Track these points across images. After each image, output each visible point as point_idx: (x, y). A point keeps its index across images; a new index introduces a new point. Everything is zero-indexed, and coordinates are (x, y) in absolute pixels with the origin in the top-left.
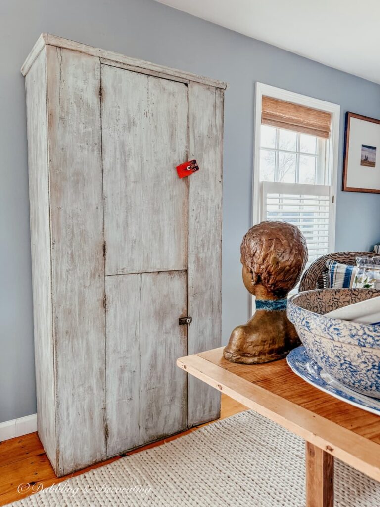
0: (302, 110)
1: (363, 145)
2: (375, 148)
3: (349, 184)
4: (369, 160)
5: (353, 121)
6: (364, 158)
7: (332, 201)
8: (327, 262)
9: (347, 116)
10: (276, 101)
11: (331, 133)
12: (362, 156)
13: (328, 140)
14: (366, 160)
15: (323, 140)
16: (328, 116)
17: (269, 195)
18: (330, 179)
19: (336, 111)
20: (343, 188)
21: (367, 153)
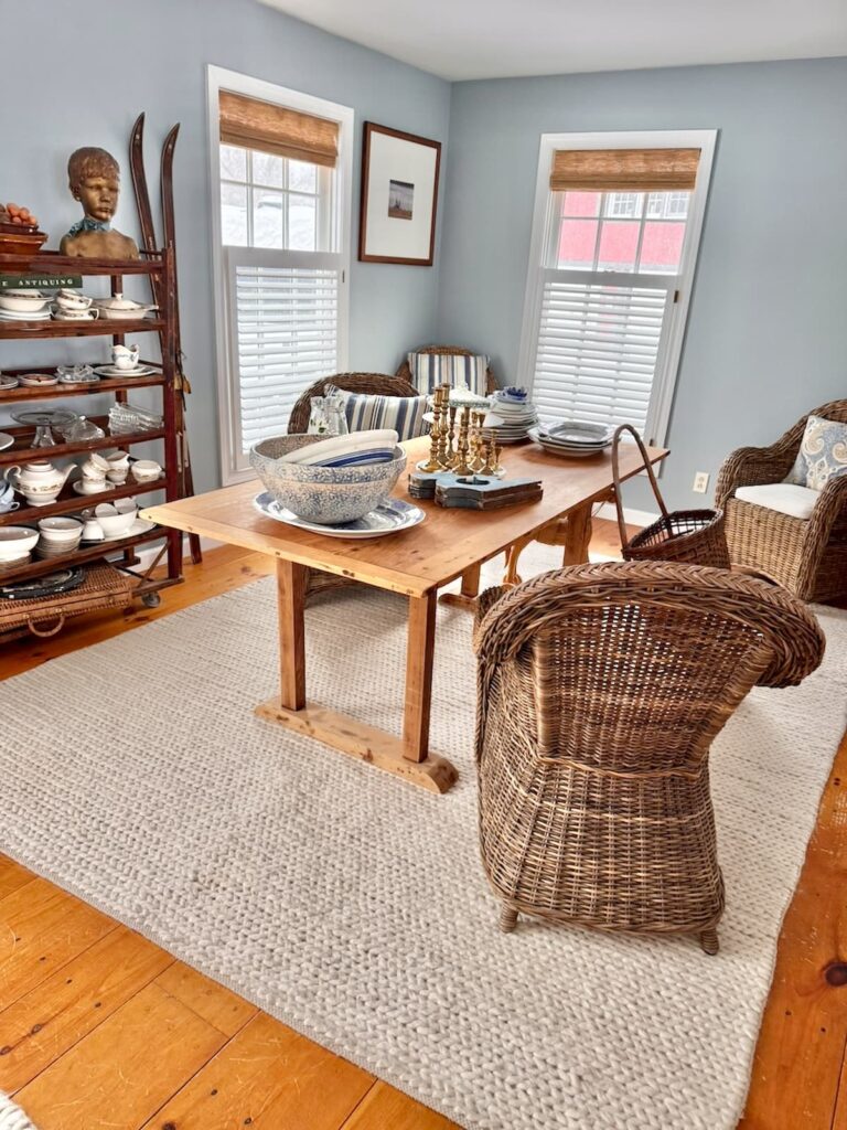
0: (289, 115)
1: (392, 182)
2: (411, 186)
3: (369, 251)
4: (402, 207)
5: (375, 136)
6: (394, 204)
7: (341, 278)
8: (326, 387)
9: (367, 129)
10: (243, 100)
11: (339, 159)
12: (390, 201)
13: (334, 171)
14: (397, 206)
15: (329, 169)
16: (334, 126)
17: (239, 270)
18: (339, 242)
19: (347, 118)
20: (361, 256)
21: (400, 194)
